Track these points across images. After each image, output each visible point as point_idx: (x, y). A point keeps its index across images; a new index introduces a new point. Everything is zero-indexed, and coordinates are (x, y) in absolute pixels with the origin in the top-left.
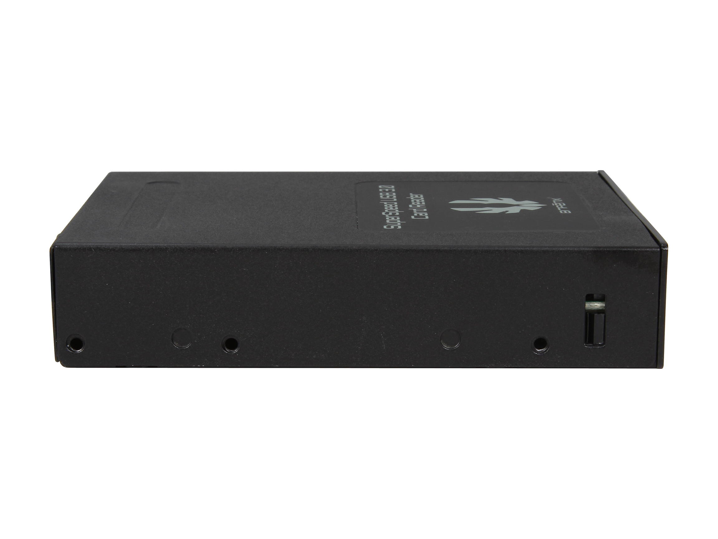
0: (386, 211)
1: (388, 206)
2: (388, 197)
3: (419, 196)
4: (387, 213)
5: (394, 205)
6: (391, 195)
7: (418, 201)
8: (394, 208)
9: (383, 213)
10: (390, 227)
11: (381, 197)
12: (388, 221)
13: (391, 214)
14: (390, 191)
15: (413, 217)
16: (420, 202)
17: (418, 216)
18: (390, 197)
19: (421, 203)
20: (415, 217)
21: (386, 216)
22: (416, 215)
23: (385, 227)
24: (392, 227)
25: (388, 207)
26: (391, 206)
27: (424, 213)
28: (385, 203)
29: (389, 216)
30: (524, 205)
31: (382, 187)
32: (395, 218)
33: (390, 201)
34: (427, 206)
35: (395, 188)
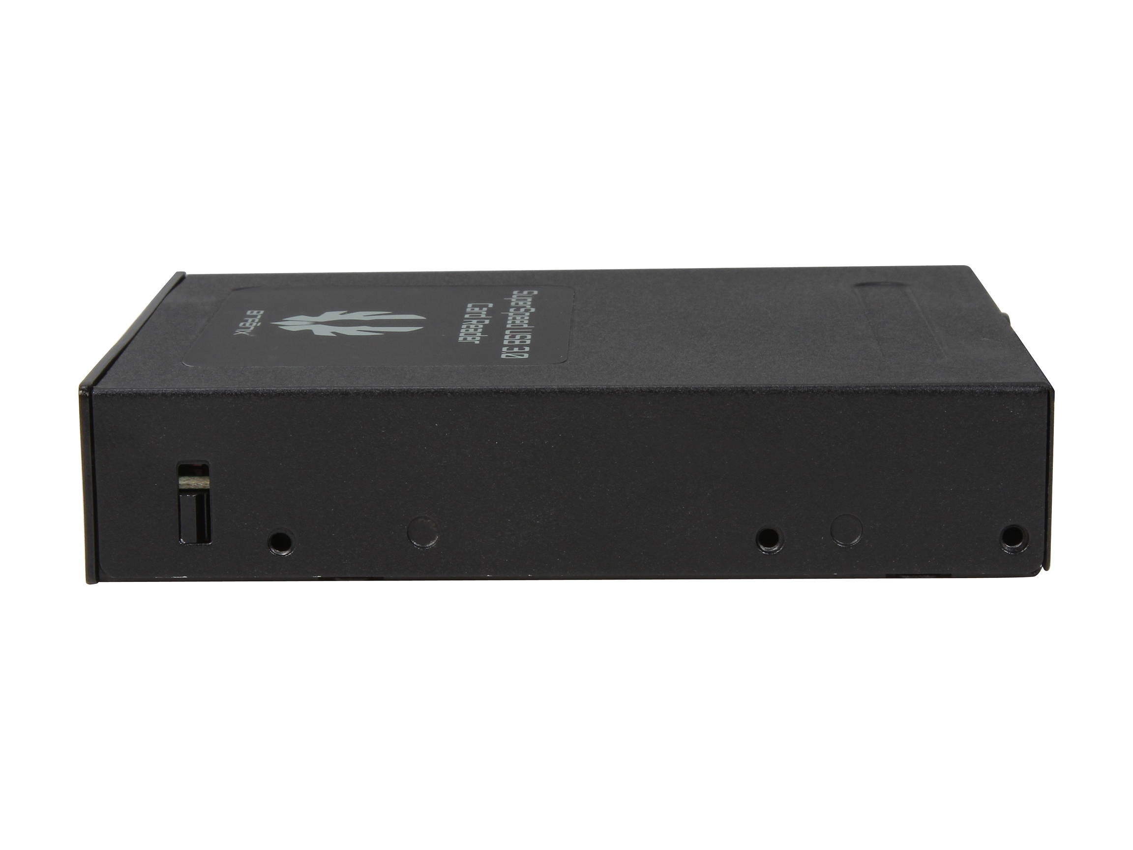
0: (528, 314)
1: (523, 322)
2: (518, 337)
3: (465, 339)
4: (527, 311)
5: (513, 322)
6: (512, 340)
7: (471, 331)
8: (514, 318)
9: (533, 310)
10: (529, 293)
11: (529, 337)
12: (530, 299)
13: (522, 310)
14: (511, 347)
15: (491, 305)
16: (470, 328)
17: (481, 308)
18: (513, 336)
19: (468, 327)
20: (487, 306)
21: (530, 306)
22: (485, 309)
23: (536, 292)
24: (525, 292)
25: (522, 320)
26: (518, 322)
27: (473, 311)
28: (526, 326)
29: (525, 307)
30: (306, 323)
31: (523, 356)
32: (517, 304)
33: (516, 329)
34: (461, 321)
35: (501, 352)
